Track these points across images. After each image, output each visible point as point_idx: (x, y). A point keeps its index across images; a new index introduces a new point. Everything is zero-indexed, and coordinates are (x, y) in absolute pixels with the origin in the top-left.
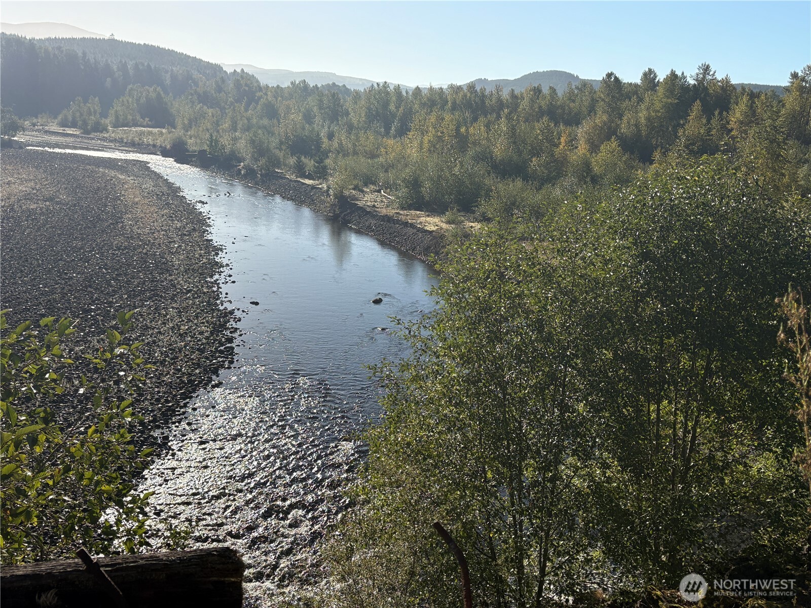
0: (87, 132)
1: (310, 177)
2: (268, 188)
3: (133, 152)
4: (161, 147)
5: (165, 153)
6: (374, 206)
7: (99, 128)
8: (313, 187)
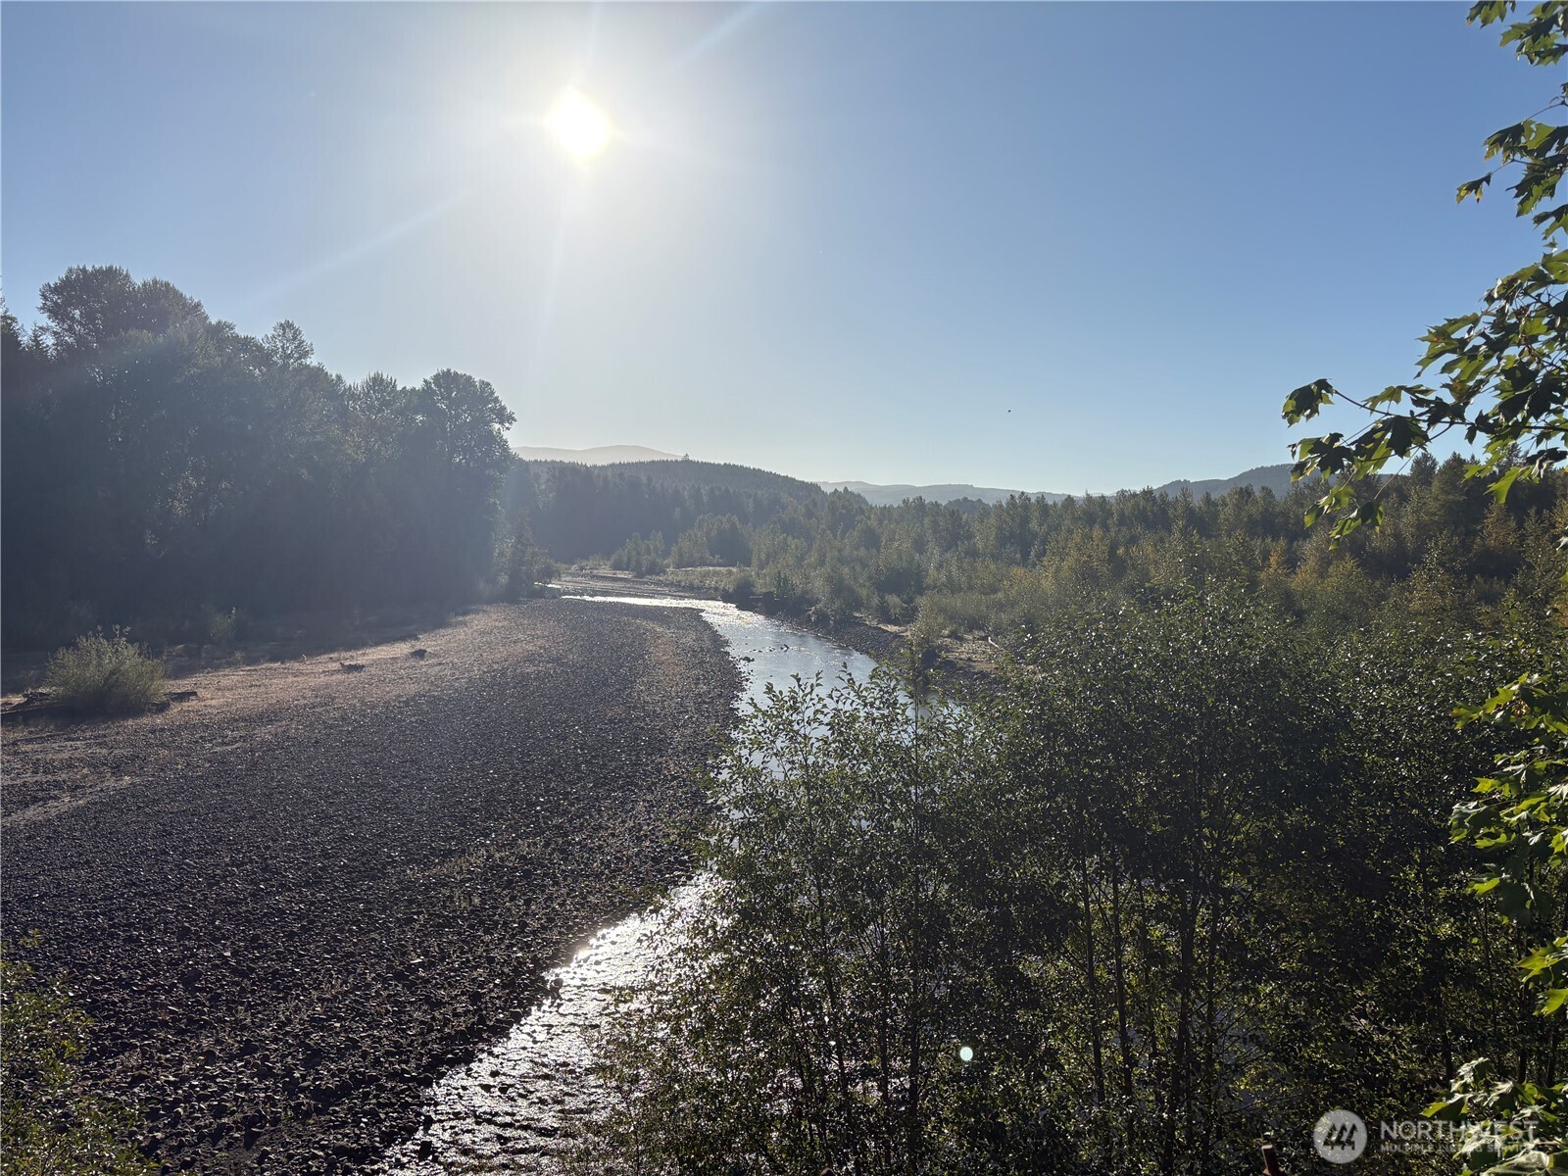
0: (640, 575)
1: (895, 623)
2: (841, 639)
3: (689, 598)
4: (724, 590)
5: (727, 598)
6: (970, 659)
7: (655, 569)
8: (896, 636)
